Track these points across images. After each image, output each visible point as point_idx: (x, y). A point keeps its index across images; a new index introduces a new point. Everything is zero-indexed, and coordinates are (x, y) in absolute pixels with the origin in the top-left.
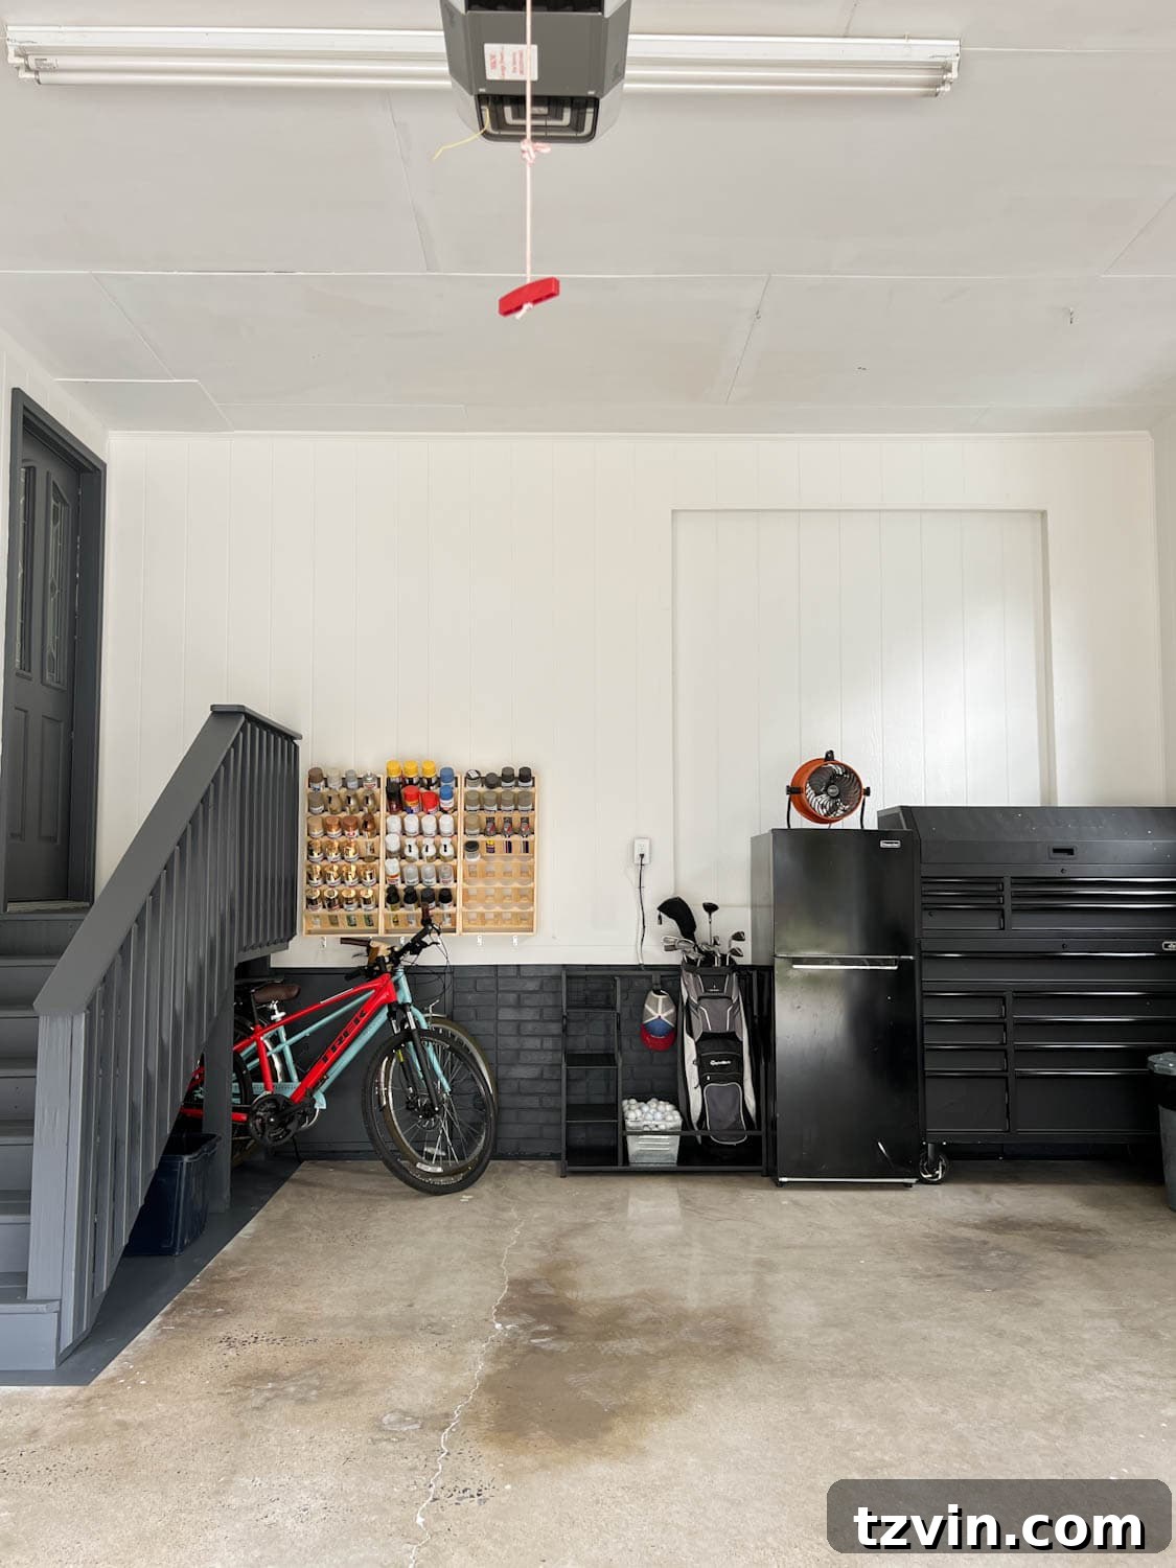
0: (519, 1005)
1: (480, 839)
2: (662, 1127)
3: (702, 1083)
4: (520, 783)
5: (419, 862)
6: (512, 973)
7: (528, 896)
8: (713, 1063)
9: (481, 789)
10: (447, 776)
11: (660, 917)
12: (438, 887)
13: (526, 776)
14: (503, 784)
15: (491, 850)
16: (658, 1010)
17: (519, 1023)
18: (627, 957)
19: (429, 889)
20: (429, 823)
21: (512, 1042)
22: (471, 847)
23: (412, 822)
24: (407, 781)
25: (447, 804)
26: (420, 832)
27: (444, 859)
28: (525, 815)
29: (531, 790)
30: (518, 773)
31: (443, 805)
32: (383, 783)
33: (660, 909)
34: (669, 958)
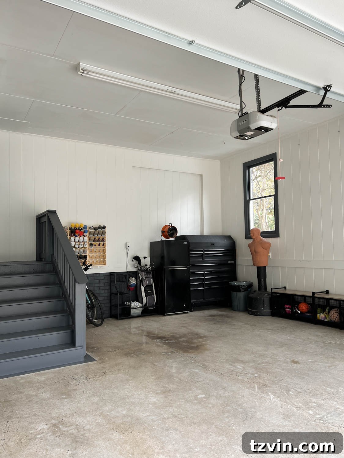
0: (99, 283)
1: (93, 243)
2: (139, 307)
3: (146, 296)
4: (103, 229)
5: (79, 249)
6: (98, 275)
7: (104, 257)
8: (148, 292)
9: (94, 231)
10: (85, 227)
11: (133, 260)
12: (83, 255)
13: (104, 227)
14: (99, 229)
15: (95, 246)
16: (133, 281)
17: (99, 287)
18: (124, 270)
19: (81, 255)
20: (81, 238)
21: (98, 292)
22: (91, 245)
23: (77, 238)
24: (76, 229)
25: (85, 234)
26: (79, 241)
27: (85, 248)
28: (104, 237)
29: (105, 231)
30: (102, 227)
31: (84, 235)
32: (68, 229)
33: (133, 258)
34: (135, 270)
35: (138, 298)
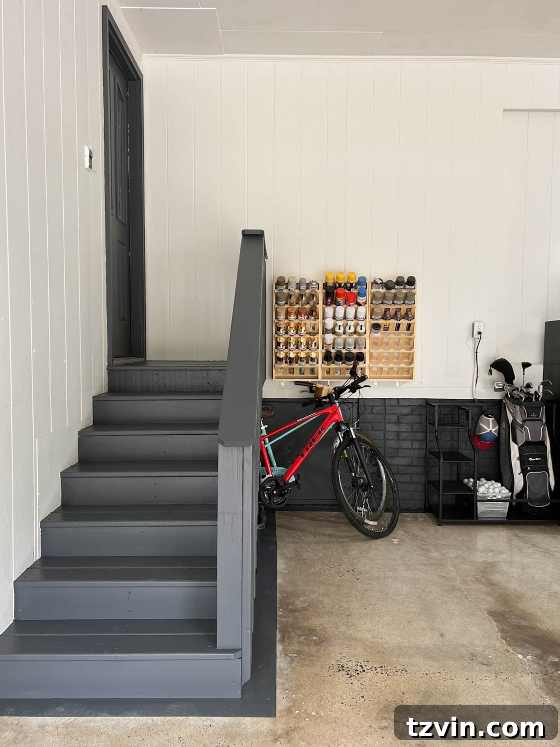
0: (398, 422)
1: (381, 322)
2: (500, 497)
3: (524, 471)
4: (407, 287)
5: (344, 336)
6: (395, 403)
7: (410, 359)
9: (382, 290)
10: (362, 282)
11: (490, 371)
12: (355, 351)
13: (411, 282)
14: (397, 287)
15: (386, 329)
16: (489, 426)
17: (398, 433)
18: (466, 395)
19: (350, 353)
20: (351, 311)
21: (394, 444)
22: (376, 327)
23: (340, 311)
24: (338, 285)
25: (361, 300)
26: (345, 318)
27: (359, 334)
28: (409, 307)
29: (413, 291)
30: (406, 280)
31: (359, 301)
32: (321, 286)
33: (492, 366)
34: (497, 396)
35: (501, 475)
